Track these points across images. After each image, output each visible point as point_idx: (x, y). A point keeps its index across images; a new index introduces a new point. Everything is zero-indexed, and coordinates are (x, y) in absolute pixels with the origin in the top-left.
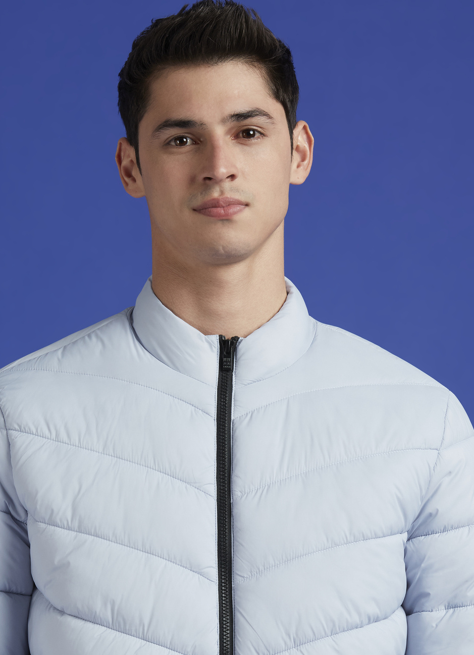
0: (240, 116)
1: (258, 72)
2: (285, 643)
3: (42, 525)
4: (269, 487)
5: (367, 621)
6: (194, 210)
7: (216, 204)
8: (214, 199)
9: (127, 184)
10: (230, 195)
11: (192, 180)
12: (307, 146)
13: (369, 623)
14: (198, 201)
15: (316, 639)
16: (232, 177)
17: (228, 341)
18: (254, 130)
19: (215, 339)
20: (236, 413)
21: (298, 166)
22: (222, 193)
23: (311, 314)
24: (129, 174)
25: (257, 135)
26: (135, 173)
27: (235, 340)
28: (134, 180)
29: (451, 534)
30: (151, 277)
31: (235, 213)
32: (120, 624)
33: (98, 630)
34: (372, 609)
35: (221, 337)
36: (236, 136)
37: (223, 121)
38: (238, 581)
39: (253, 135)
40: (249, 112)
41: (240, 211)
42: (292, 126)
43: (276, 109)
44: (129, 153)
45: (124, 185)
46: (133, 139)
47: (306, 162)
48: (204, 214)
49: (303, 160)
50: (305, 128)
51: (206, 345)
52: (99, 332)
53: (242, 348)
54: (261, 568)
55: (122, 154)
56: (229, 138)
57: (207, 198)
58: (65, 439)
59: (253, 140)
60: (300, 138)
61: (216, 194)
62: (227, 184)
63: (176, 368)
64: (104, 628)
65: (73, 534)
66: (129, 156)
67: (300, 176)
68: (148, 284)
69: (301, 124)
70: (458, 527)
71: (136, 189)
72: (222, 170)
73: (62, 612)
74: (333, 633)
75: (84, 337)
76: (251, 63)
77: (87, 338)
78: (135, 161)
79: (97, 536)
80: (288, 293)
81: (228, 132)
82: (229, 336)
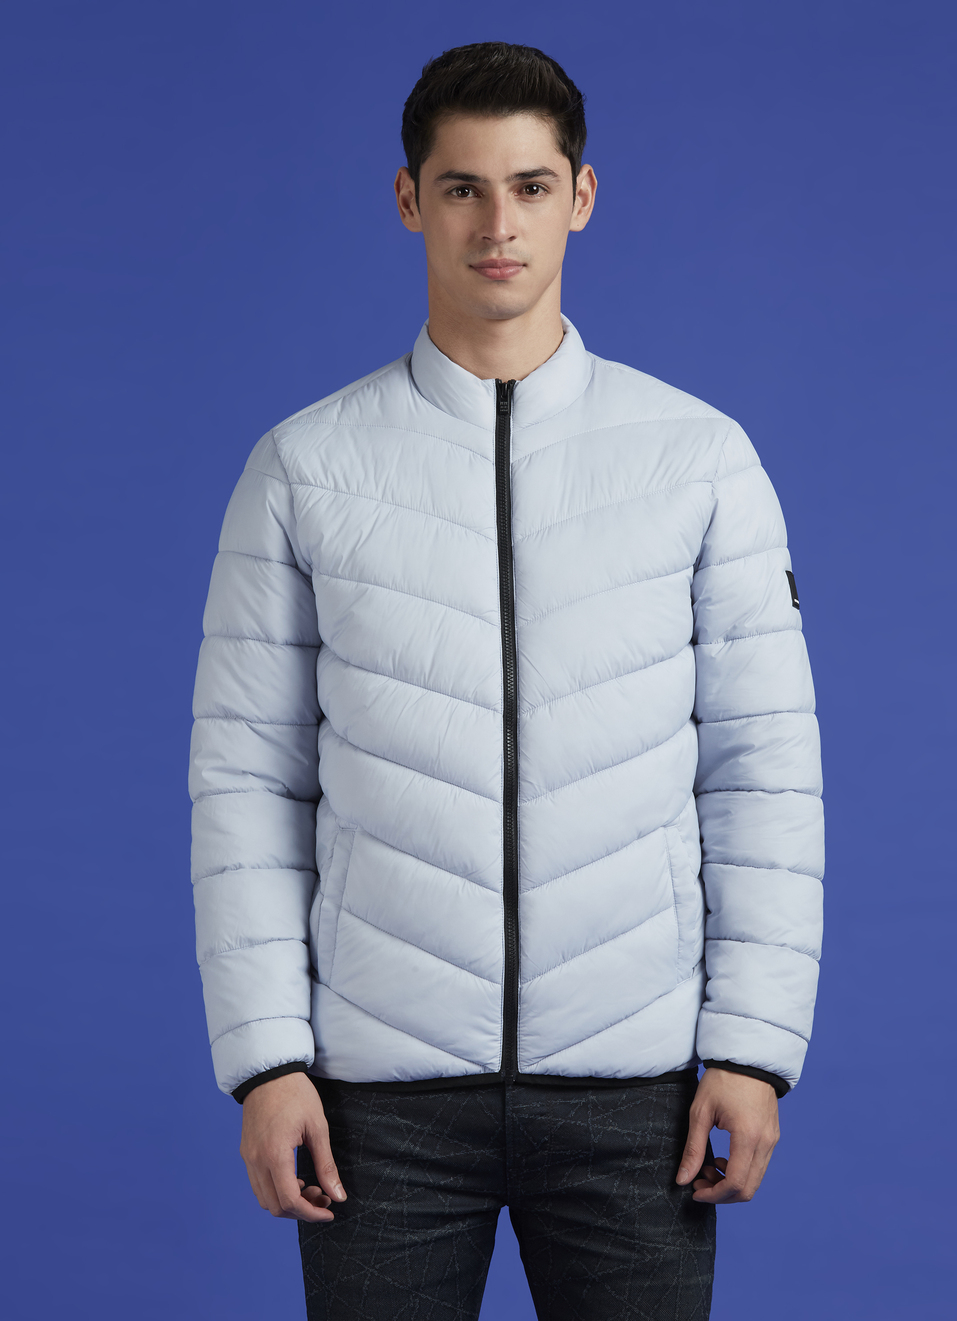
0: (523, 175)
1: (547, 125)
2: (571, 687)
3: (326, 578)
4: (550, 528)
5: (652, 662)
6: (471, 266)
7: (493, 265)
8: (492, 260)
9: (404, 215)
10: (508, 256)
11: (471, 238)
12: (590, 189)
13: (654, 663)
14: (476, 260)
15: (601, 682)
16: (512, 238)
17: (504, 384)
18: (537, 187)
19: (492, 383)
20: (515, 457)
21: (579, 213)
22: (501, 253)
23: (588, 348)
24: (407, 206)
25: (541, 191)
26: (413, 206)
27: (512, 384)
28: (412, 213)
29: (728, 565)
30: (427, 322)
31: (513, 274)
32: (402, 674)
33: (381, 680)
34: (657, 650)
35: (497, 380)
36: (520, 192)
37: (508, 180)
38: (521, 624)
39: (537, 191)
40: (534, 171)
41: (518, 272)
42: (575, 172)
43: (562, 165)
44: (408, 186)
45: (401, 215)
46: (414, 172)
47: (586, 207)
48: (479, 272)
49: (584, 205)
50: (590, 172)
51: (482, 390)
52: (378, 381)
53: (519, 390)
54: (545, 610)
55: (401, 182)
56: (511, 195)
57: (485, 258)
58: (344, 488)
59: (536, 197)
60: (583, 182)
61: (494, 255)
62: (507, 246)
63: (453, 414)
64: (386, 678)
65: (354, 584)
66: (408, 187)
67: (579, 223)
68: (424, 329)
69: (586, 169)
70: (734, 559)
71: (413, 223)
72: (503, 231)
73: (347, 663)
74: (619, 675)
75: (363, 387)
76: (541, 117)
77: (366, 387)
78: (414, 193)
79: (377, 584)
80: (565, 333)
81: (510, 190)
82: (505, 379)
